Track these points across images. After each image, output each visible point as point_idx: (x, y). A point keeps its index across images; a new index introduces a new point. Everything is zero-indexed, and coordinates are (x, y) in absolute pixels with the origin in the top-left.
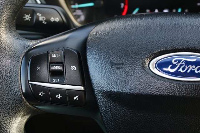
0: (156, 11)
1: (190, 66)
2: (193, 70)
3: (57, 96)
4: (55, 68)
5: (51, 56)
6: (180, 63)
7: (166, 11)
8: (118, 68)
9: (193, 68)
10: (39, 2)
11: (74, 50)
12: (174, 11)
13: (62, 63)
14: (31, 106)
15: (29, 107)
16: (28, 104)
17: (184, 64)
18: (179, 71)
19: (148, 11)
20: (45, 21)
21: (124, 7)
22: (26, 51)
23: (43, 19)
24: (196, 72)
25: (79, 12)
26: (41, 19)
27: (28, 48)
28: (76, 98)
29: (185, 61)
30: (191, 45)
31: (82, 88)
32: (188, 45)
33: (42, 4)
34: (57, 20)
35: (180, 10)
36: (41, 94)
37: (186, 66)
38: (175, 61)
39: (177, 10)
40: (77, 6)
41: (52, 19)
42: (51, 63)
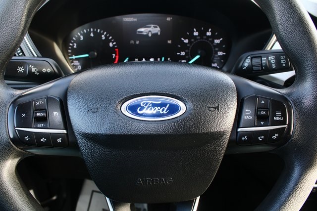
0: (144, 60)
1: (156, 107)
2: (158, 111)
3: (42, 140)
4: (39, 114)
5: (35, 104)
7: (152, 60)
8: (93, 112)
9: (159, 109)
10: (36, 56)
11: (57, 97)
12: (159, 59)
13: (46, 109)
14: (20, 150)
15: (17, 151)
16: (17, 148)
17: (150, 106)
19: (136, 60)
20: (37, 72)
21: (115, 57)
22: (13, 100)
23: (36, 70)
24: (161, 112)
25: (76, 63)
26: (33, 70)
27: (15, 98)
28: (59, 140)
29: (151, 103)
30: (156, 90)
31: (65, 131)
33: (38, 57)
34: (49, 70)
35: (163, 59)
36: (27, 138)
37: (153, 108)
38: (143, 104)
39: (161, 60)
40: (74, 57)
41: (44, 70)
42: (36, 110)
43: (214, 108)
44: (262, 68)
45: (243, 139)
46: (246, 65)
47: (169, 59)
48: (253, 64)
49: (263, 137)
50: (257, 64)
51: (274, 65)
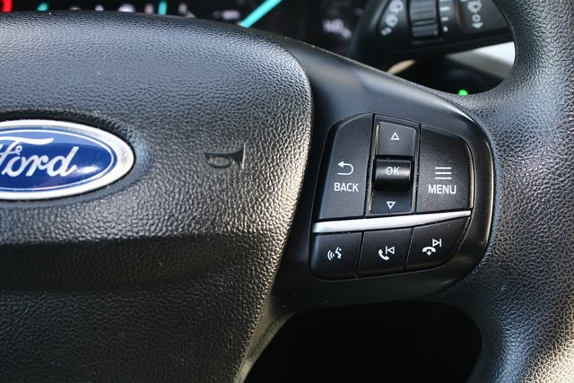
1: (35, 157)
2: (42, 168)
6: (8, 151)
7: (126, 9)
9: (43, 164)
12: (149, 9)
17: (17, 152)
18: (3, 173)
24: (52, 173)
29: (20, 144)
30: (38, 101)
32: (29, 99)
37: (24, 159)
39: (156, 10)
43: (225, 156)
44: (440, 29)
45: (330, 256)
46: (391, 20)
47: (183, 8)
48: (413, 17)
49: (392, 250)
50: (425, 16)
51: (476, 18)
